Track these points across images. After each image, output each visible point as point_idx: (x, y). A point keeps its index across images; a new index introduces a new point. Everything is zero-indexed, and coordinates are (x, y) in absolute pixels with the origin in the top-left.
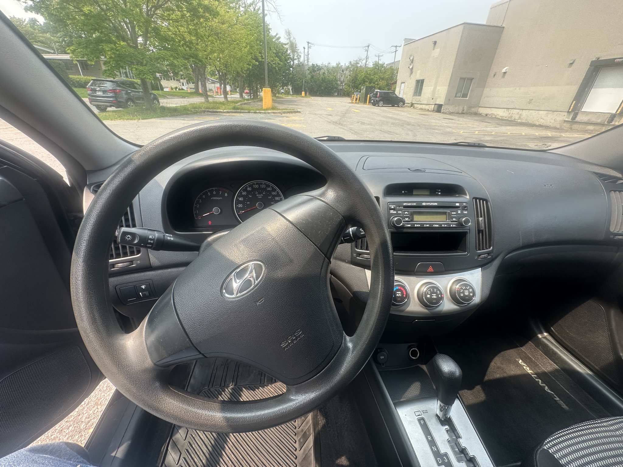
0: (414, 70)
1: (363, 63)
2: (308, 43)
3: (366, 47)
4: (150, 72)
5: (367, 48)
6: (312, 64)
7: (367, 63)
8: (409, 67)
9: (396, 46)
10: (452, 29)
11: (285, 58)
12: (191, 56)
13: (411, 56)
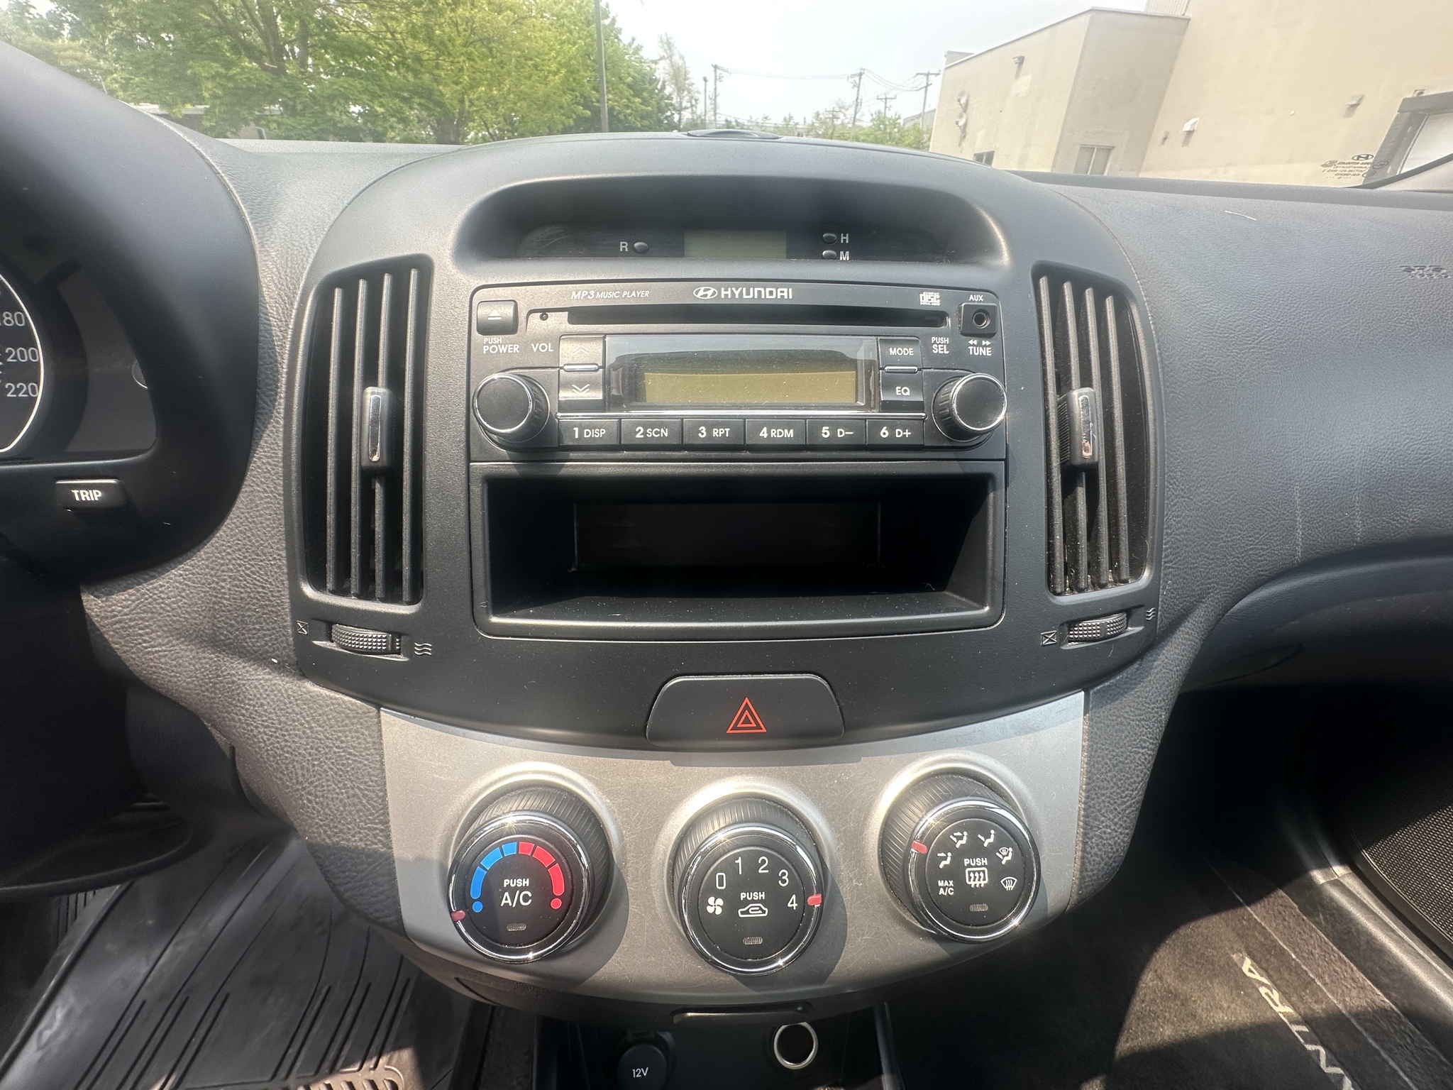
0: (970, 129)
1: (848, 116)
2: (716, 67)
3: (853, 76)
4: (313, 130)
5: (857, 79)
6: (726, 121)
7: (857, 117)
8: (957, 123)
9: (928, 75)
10: (1061, 26)
11: (658, 103)
12: (414, 93)
13: (962, 94)
